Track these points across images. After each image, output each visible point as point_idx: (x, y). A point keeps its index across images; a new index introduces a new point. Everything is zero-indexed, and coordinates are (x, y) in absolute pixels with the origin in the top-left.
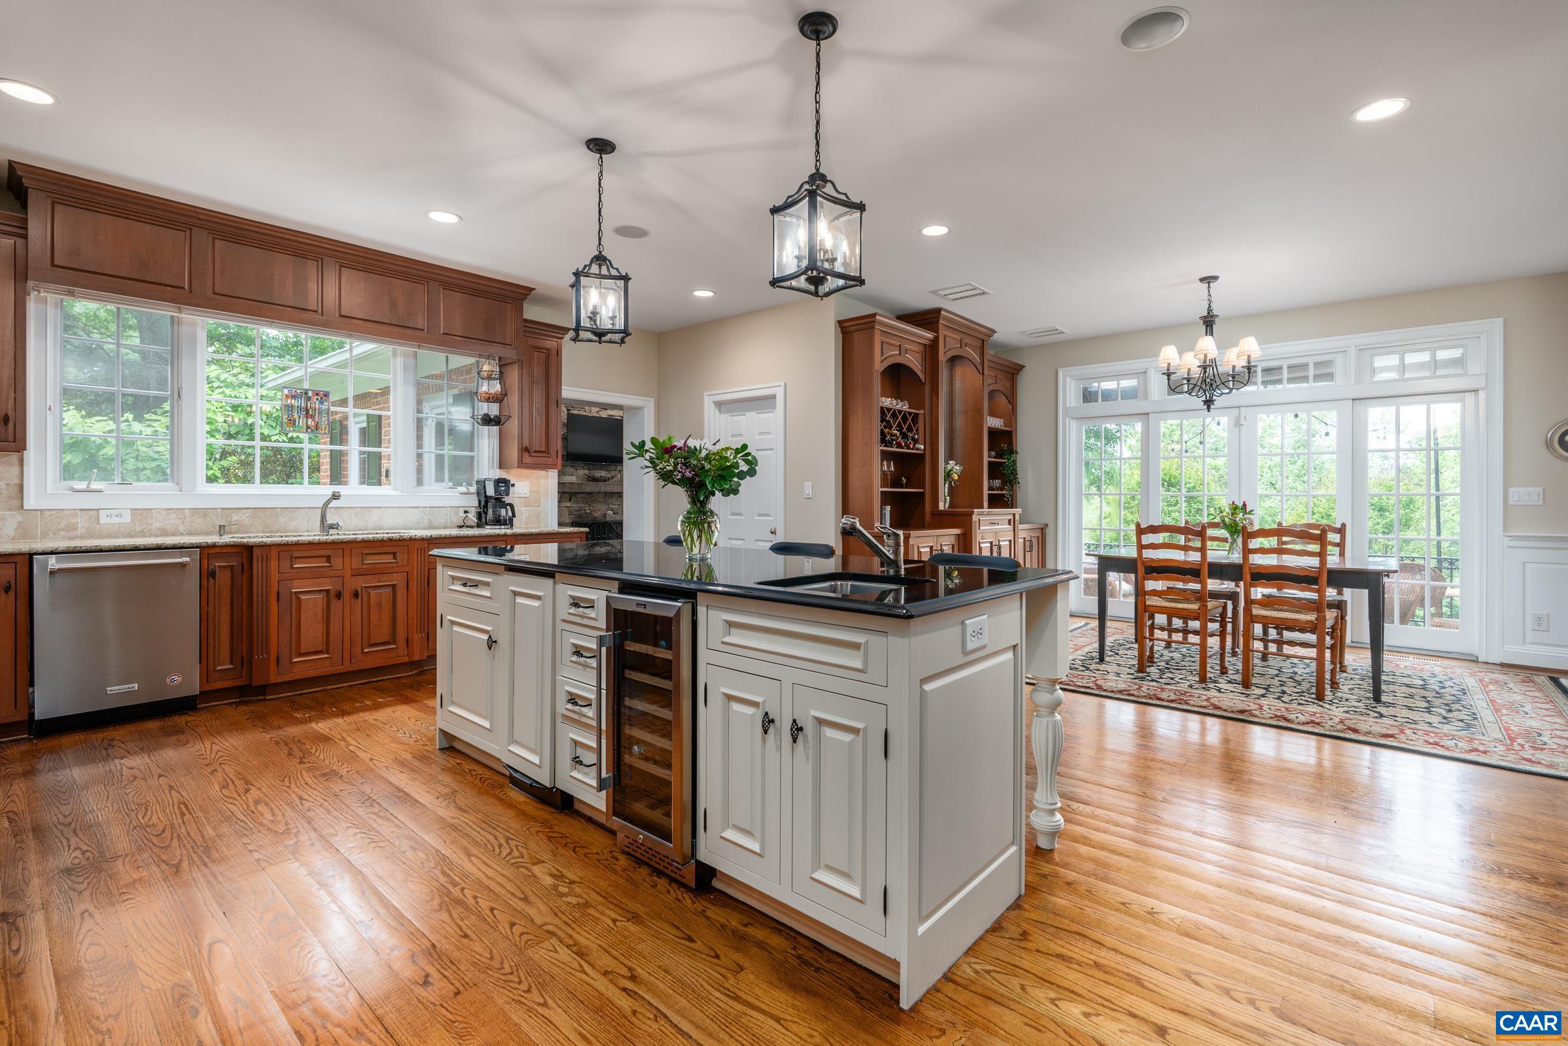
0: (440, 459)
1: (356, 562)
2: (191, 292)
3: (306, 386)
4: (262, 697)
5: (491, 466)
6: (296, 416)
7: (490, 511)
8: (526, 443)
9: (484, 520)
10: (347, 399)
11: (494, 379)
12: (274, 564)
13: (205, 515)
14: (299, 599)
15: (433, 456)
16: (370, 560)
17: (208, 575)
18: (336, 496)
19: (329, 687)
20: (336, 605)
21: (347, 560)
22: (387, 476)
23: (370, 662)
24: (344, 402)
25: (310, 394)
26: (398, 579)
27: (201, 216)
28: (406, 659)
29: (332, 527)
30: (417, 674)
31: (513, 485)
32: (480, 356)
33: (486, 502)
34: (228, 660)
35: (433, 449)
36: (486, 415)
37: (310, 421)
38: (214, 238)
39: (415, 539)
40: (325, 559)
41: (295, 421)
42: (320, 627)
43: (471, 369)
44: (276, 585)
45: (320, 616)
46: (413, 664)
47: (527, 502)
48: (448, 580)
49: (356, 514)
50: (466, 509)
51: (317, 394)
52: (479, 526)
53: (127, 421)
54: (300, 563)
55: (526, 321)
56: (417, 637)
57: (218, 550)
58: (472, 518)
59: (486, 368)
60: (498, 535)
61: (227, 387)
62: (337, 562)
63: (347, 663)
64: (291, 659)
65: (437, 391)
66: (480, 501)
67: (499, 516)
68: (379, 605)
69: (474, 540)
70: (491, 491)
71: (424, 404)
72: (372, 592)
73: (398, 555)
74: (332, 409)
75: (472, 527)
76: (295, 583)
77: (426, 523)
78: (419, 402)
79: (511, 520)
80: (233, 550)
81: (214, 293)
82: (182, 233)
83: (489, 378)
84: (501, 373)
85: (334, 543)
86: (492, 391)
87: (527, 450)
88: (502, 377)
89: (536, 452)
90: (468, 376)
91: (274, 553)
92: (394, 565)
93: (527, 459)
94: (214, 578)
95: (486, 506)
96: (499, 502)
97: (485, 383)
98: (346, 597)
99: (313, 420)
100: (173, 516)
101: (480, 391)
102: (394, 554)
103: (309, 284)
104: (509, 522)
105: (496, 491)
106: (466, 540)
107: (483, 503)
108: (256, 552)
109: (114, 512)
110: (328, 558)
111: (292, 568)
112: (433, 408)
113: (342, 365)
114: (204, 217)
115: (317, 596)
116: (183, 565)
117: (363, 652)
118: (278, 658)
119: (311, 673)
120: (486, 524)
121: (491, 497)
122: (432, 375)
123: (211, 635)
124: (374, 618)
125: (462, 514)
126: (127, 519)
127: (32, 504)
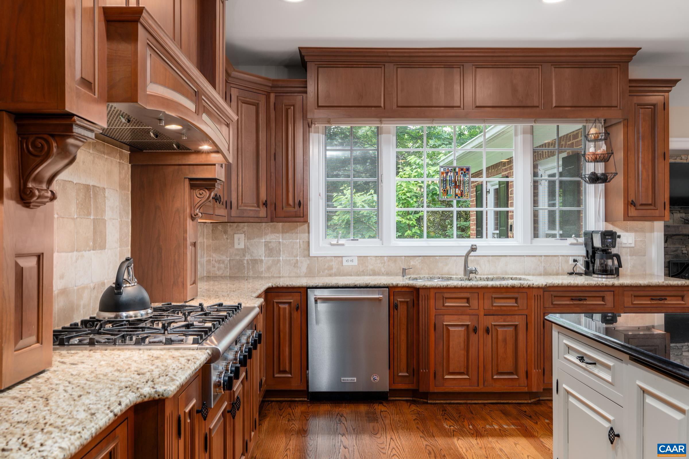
0: (552, 214)
1: (487, 304)
2: (385, 109)
3: (455, 164)
4: (425, 401)
5: (597, 220)
6: (448, 187)
7: (598, 262)
8: (632, 197)
9: (591, 269)
10: (482, 170)
11: (601, 140)
12: (432, 302)
13: (395, 261)
14: (448, 330)
15: (546, 212)
16: (498, 303)
17: (393, 307)
18: (473, 249)
19: (469, 402)
20: (474, 338)
21: (481, 302)
22: (511, 230)
23: (498, 388)
24: (478, 174)
25: (457, 170)
26: (519, 321)
27: (390, 54)
28: (526, 390)
29: (471, 272)
30: (535, 403)
31: (619, 237)
32: (587, 121)
33: (594, 253)
34: (405, 370)
35: (546, 207)
36: (594, 174)
37: (457, 190)
38: (397, 68)
39: (533, 288)
40: (466, 300)
41: (447, 191)
42: (463, 353)
43: (577, 134)
44: (434, 318)
45: (462, 345)
46: (531, 394)
47: (634, 252)
48: (562, 348)
49: (489, 261)
50: (576, 258)
51: (462, 170)
52: (587, 273)
53: (371, 194)
54: (449, 303)
55: (631, 81)
56: (535, 372)
57: (399, 290)
58: (581, 267)
59: (593, 131)
60: (606, 286)
61: (419, 168)
62: (474, 303)
63: (481, 386)
64: (443, 376)
65: (549, 157)
66: (587, 252)
67: (606, 265)
68: (505, 341)
69: (584, 289)
70: (597, 243)
71: (539, 167)
72: (500, 329)
73: (519, 300)
74: (473, 179)
75: (580, 274)
76: (446, 317)
77: (541, 269)
78: (535, 167)
79: (617, 270)
80: (408, 290)
81: (398, 107)
82: (380, 69)
83: (596, 140)
84: (607, 134)
85: (471, 288)
86: (599, 152)
87: (633, 204)
88: (607, 137)
89: (642, 205)
90: (574, 141)
91: (432, 293)
92: (516, 308)
93: (633, 212)
94: (397, 309)
95: (593, 256)
96: (606, 252)
97: (592, 144)
98: (481, 332)
99: (459, 189)
100: (379, 261)
101: (587, 152)
102: (516, 299)
103: (455, 86)
104: (615, 272)
105: (603, 243)
106: (576, 289)
107: (590, 253)
108: (421, 292)
109: (350, 259)
110: (468, 300)
111: (444, 306)
112: (546, 170)
113: (480, 146)
114: (392, 54)
115: (460, 329)
116: (379, 300)
117: (493, 378)
118: (435, 373)
119: (457, 389)
120: (594, 273)
121: (598, 249)
122: (545, 144)
123: (396, 350)
124: (501, 351)
125: (571, 262)
126: (355, 263)
127: (313, 252)
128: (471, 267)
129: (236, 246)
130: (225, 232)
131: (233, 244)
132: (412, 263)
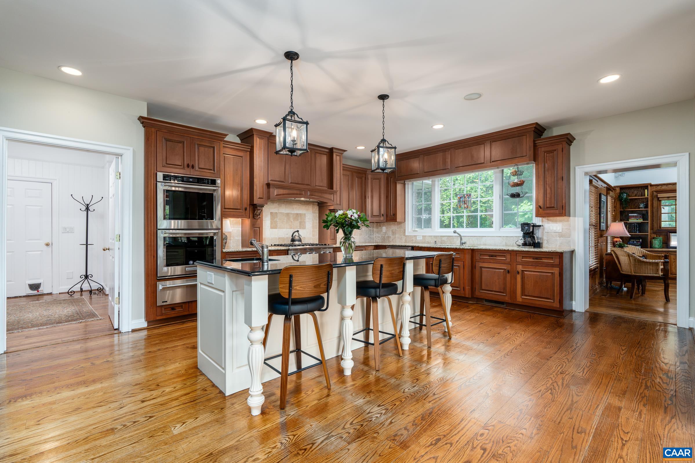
6: (461, 204)
8: (541, 203)
25: (465, 195)
26: (460, 264)
37: (465, 205)
41: (461, 206)
51: (467, 195)
60: (533, 252)
67: (526, 241)
73: (460, 254)
79: (535, 244)
87: (540, 207)
89: (547, 208)
92: (459, 258)
93: (541, 212)
96: (528, 235)
103: (447, 160)
104: (539, 246)
109: (419, 237)
120: (528, 245)
126: (421, 238)
127: (407, 234)
128: (463, 241)
129: (383, 231)
130: (380, 226)
131: (382, 230)
132: (443, 239)
